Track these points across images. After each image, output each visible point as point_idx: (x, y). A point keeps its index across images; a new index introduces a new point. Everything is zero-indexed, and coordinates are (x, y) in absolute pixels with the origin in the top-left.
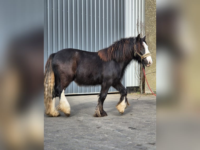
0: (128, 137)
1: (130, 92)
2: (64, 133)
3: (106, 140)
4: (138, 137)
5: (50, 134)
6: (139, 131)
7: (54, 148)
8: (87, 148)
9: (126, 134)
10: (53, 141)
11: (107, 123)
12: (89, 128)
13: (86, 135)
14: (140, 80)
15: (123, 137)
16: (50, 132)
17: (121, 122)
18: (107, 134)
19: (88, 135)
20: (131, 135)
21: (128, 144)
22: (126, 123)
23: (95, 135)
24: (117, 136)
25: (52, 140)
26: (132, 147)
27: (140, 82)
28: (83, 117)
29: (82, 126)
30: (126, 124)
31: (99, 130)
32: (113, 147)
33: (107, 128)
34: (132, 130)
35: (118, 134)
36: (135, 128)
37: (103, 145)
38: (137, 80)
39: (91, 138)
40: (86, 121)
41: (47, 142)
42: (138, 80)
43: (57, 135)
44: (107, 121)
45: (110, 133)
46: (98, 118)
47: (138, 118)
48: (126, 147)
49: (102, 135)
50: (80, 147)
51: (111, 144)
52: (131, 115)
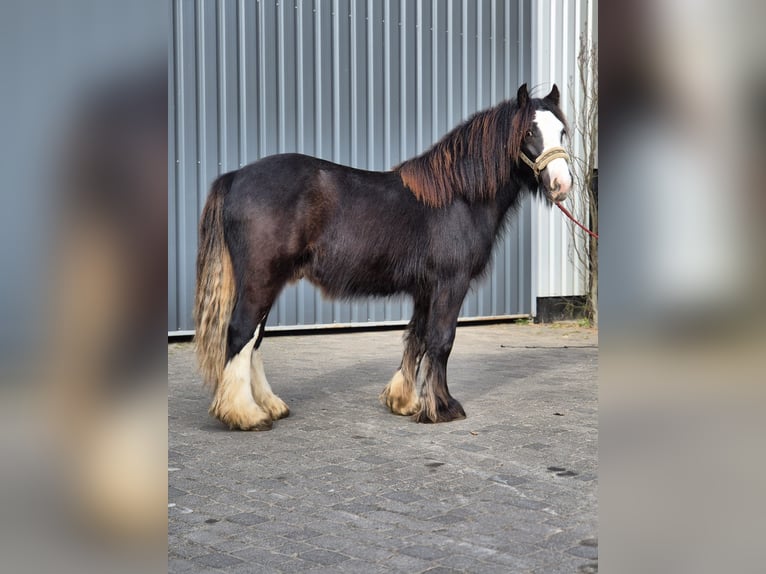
0: (546, 509)
1: (549, 316)
2: (306, 489)
3: (461, 519)
4: (585, 511)
5: (254, 491)
6: (590, 482)
7: (268, 547)
8: (390, 550)
9: (540, 496)
10: (265, 520)
11: (466, 446)
12: (398, 470)
13: (387, 496)
14: (588, 272)
15: (527, 508)
16: (254, 484)
17: (521, 446)
18: (466, 492)
19: (393, 499)
20: (559, 501)
21: (547, 538)
22: (537, 447)
23: (420, 497)
24: (504, 503)
25: (260, 514)
26: (561, 552)
27: (588, 282)
28: (373, 422)
29: (374, 458)
30: (540, 453)
31: (437, 477)
32: (492, 548)
33: (467, 469)
34: (562, 478)
35: (509, 495)
36: (574, 469)
37: (451, 541)
38: (576, 273)
39: (405, 508)
40: (385, 439)
41: (242, 524)
42: (583, 272)
43: (281, 497)
44: (464, 439)
45: (477, 489)
46: (430, 425)
47: (585, 430)
48: (542, 550)
49: (449, 498)
50: (364, 547)
51: (482, 538)
52: (558, 414)
